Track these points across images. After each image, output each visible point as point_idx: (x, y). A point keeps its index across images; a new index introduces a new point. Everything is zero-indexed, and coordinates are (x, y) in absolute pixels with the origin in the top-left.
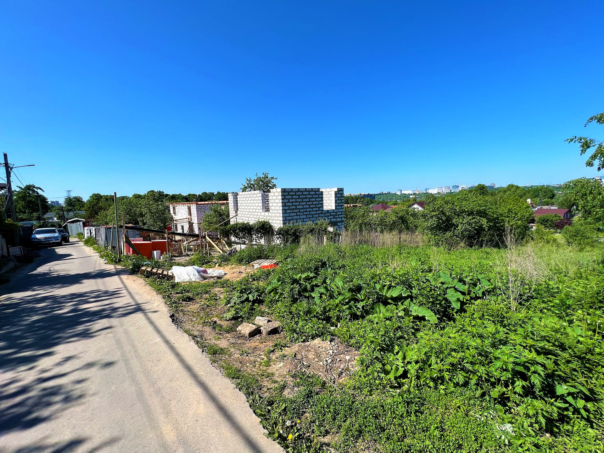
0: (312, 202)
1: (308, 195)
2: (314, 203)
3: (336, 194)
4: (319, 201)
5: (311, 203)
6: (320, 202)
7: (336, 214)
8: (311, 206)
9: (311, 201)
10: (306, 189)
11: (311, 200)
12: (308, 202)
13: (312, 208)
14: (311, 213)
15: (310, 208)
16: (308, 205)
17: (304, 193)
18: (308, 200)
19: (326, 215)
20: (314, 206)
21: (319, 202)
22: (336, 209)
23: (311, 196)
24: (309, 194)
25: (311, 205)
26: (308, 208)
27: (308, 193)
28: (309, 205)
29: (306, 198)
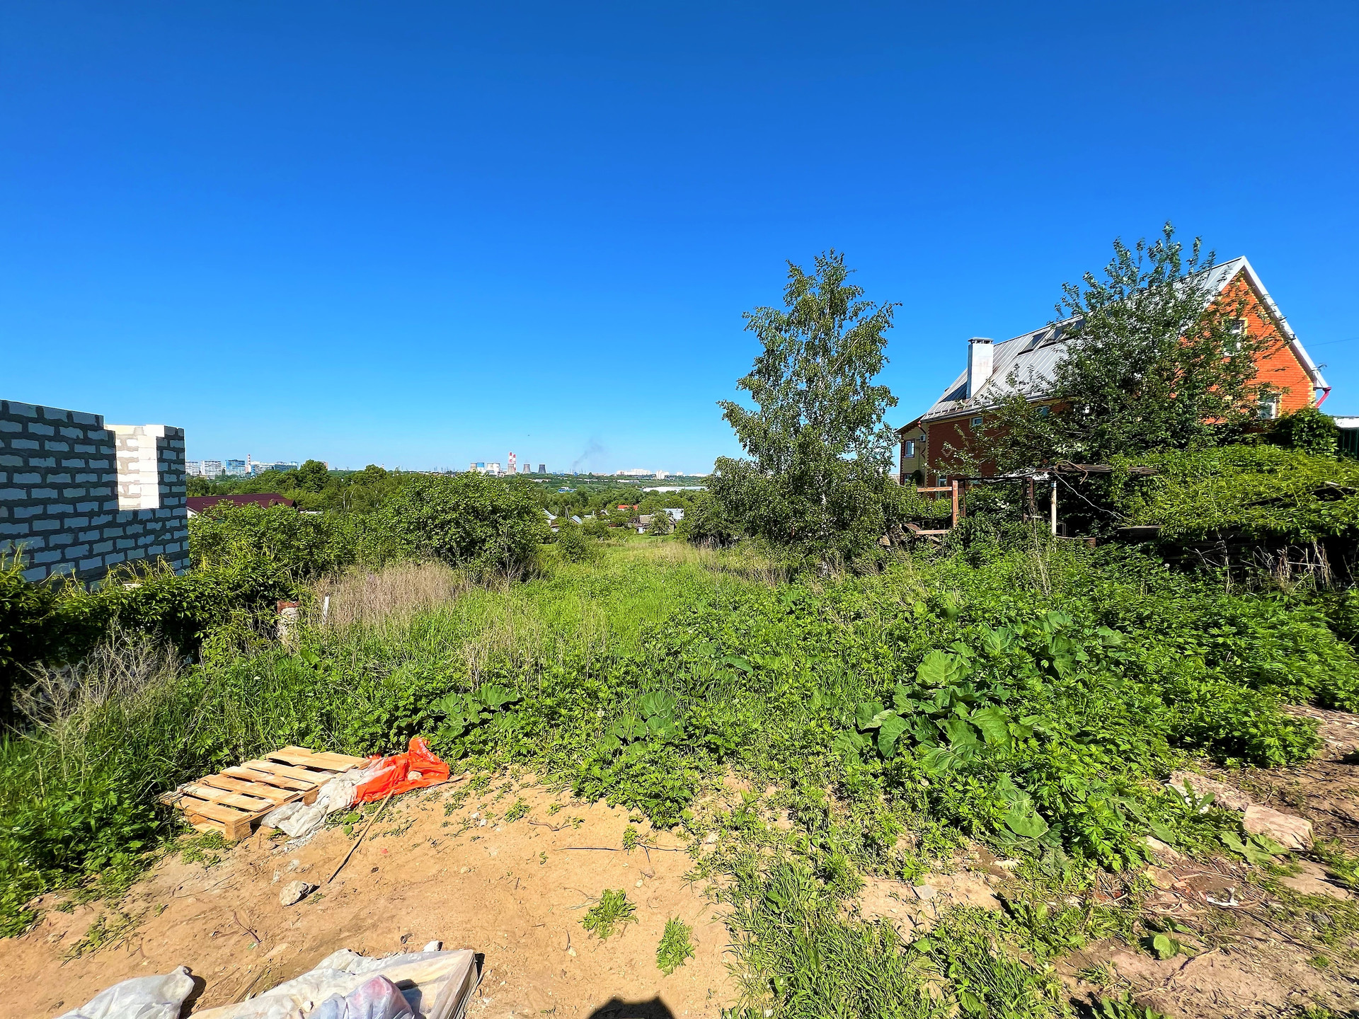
0: (73, 472)
1: (50, 439)
2: (80, 478)
3: (160, 449)
4: (99, 472)
5: (66, 478)
6: (105, 478)
7: (164, 525)
8: (69, 493)
9: (67, 470)
10: (39, 409)
11: (65, 463)
12: (54, 471)
13: (74, 501)
14: (69, 523)
15: (61, 500)
16: (53, 486)
17: (32, 428)
18: (51, 462)
19: (130, 530)
20: (81, 492)
21: (100, 477)
22: (162, 506)
23: (64, 447)
24: (57, 438)
25: (66, 486)
26: (55, 502)
27: (50, 431)
28: (60, 487)
29: (43, 454)
